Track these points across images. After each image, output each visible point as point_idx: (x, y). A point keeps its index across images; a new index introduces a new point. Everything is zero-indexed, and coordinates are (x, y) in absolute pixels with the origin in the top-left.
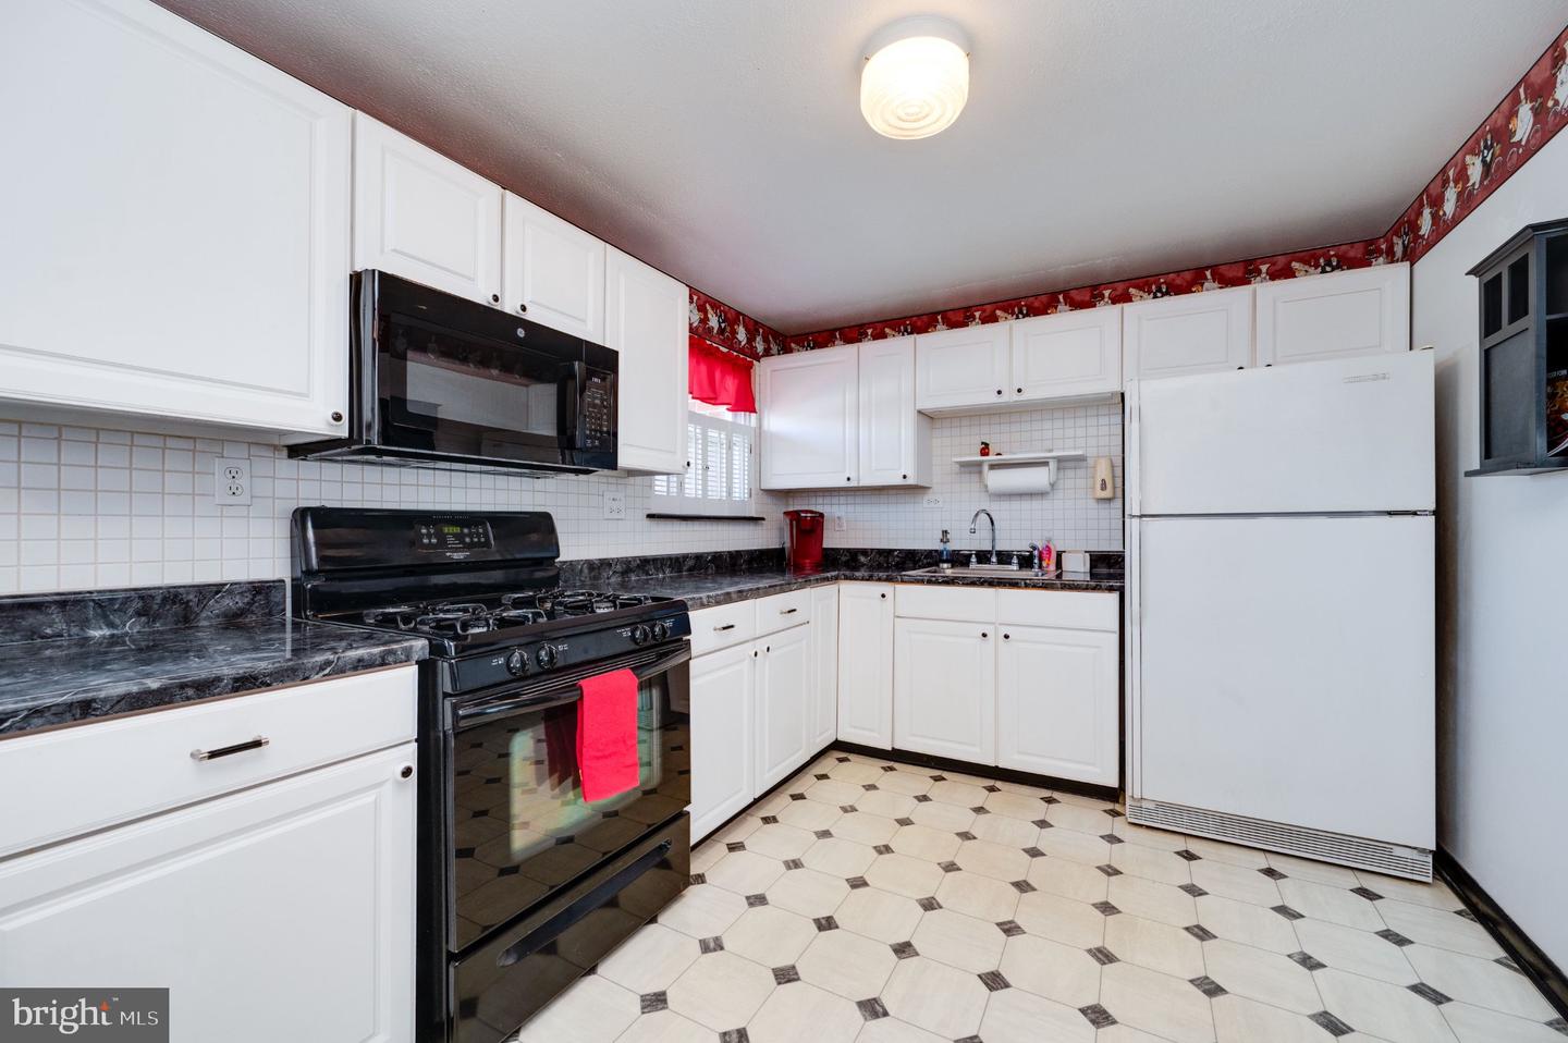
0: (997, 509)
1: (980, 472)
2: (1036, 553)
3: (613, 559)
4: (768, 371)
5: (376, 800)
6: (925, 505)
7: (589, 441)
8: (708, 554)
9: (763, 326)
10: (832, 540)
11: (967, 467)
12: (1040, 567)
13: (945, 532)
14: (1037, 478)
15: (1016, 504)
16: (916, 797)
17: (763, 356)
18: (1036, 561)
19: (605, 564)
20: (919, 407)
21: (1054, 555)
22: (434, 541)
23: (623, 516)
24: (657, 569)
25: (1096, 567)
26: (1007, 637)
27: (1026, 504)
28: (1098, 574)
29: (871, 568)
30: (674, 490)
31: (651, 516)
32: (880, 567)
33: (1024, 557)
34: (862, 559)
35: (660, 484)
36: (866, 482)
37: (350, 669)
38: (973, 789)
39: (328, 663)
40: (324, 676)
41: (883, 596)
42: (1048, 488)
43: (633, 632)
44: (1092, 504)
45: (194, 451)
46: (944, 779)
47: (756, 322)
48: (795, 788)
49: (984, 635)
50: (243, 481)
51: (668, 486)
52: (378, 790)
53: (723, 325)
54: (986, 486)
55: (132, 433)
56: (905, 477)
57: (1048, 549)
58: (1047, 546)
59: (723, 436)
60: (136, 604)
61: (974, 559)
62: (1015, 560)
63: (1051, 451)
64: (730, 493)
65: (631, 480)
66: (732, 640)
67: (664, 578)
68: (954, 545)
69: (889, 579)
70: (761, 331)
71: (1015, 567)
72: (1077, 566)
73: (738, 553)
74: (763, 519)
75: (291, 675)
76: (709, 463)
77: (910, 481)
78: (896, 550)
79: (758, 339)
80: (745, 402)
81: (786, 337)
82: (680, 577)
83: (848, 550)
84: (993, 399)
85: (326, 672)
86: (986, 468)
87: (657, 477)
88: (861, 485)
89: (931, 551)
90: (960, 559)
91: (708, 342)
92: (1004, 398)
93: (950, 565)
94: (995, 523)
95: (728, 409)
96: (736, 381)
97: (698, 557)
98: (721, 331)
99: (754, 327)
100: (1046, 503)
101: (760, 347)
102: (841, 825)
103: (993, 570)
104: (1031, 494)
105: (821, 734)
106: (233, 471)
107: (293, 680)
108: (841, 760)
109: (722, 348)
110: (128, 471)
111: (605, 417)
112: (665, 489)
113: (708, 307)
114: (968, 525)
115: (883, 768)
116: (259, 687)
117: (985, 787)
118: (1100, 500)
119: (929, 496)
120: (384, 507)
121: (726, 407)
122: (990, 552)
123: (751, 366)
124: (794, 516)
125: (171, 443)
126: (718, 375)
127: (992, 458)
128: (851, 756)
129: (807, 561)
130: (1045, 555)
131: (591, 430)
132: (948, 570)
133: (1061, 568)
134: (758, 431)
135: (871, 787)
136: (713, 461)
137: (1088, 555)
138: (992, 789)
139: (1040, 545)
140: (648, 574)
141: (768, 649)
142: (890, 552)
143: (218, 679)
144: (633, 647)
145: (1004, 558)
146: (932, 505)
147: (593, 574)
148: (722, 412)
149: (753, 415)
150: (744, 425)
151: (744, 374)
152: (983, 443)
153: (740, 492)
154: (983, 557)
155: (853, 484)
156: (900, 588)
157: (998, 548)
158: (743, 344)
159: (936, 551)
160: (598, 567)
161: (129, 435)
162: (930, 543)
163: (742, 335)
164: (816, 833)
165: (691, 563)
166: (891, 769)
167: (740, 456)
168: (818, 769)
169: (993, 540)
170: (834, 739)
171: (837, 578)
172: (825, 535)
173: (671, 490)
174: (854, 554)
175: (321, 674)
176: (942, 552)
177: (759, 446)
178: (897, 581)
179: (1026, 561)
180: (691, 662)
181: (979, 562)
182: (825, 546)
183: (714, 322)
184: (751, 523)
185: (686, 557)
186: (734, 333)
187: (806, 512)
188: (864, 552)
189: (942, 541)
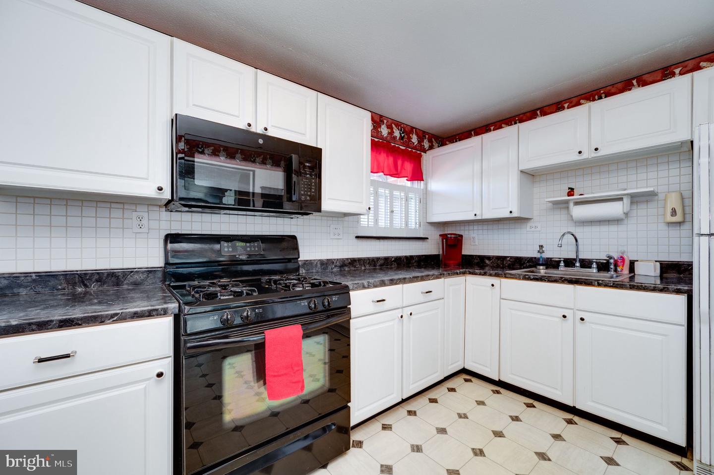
0: (579, 232)
1: (568, 208)
2: (612, 261)
3: (334, 259)
4: (431, 157)
5: (146, 387)
6: (528, 229)
7: (303, 197)
8: (392, 257)
9: (428, 133)
10: (467, 250)
11: (556, 204)
12: (616, 271)
13: (541, 247)
14: (615, 209)
15: (595, 229)
16: (511, 417)
17: (428, 150)
18: (612, 267)
19: (330, 262)
20: (521, 168)
21: (627, 264)
22: (230, 249)
23: (341, 237)
24: (361, 265)
25: (666, 272)
26: (582, 319)
27: (604, 229)
28: (667, 278)
29: (493, 268)
30: (371, 224)
31: (357, 237)
32: (497, 267)
33: (602, 264)
34: (487, 262)
35: (364, 220)
36: (487, 215)
37: (129, 318)
38: (555, 420)
39: (116, 314)
40: (113, 321)
41: (493, 285)
42: (623, 216)
43: (309, 303)
44: (663, 227)
45: (123, 209)
46: (534, 407)
47: (424, 132)
48: (432, 394)
49: (564, 317)
50: (145, 222)
51: (368, 222)
52: (148, 382)
53: (403, 135)
54: (572, 216)
55: (97, 201)
56: (511, 212)
57: (623, 259)
58: (621, 257)
59: (402, 194)
60: (96, 277)
61: (562, 264)
62: (594, 265)
63: (625, 190)
64: (407, 224)
65: (346, 218)
66: (386, 308)
67: (365, 269)
68: (548, 254)
69: (497, 275)
70: (427, 136)
71: (595, 270)
72: (648, 271)
73: (412, 257)
74: (427, 238)
75: (93, 320)
76: (394, 209)
77: (515, 215)
78: (508, 257)
79: (425, 141)
80: (417, 175)
81: (444, 139)
82: (375, 269)
83: (479, 256)
84: (575, 157)
85: (115, 319)
86: (571, 205)
87: (362, 216)
88: (483, 218)
89: (532, 258)
90: (552, 264)
91: (392, 144)
92: (585, 156)
93: (544, 267)
94: (578, 240)
95: (407, 180)
96: (412, 165)
97: (386, 259)
98: (402, 138)
99: (422, 134)
100: (621, 228)
101: (426, 144)
102: (455, 427)
103: (577, 271)
104: (609, 221)
105: (452, 364)
106: (141, 218)
107: (95, 322)
108: (466, 380)
109: (401, 147)
110: (95, 218)
111: (313, 184)
112: (367, 223)
113: (394, 126)
114: (557, 242)
115: (492, 391)
116: (74, 326)
117: (565, 419)
118: (670, 224)
119: (530, 224)
120: (212, 233)
121: (406, 178)
122: (575, 260)
123: (421, 156)
124: (444, 236)
125: (113, 205)
126: (399, 162)
127: (576, 197)
128: (473, 379)
129: (452, 262)
130: (620, 264)
131: (305, 191)
132: (542, 271)
133: (634, 272)
134: (425, 190)
135: (481, 403)
136: (397, 209)
137: (658, 264)
138: (570, 422)
139: (616, 256)
140: (355, 267)
141: (411, 314)
142: (505, 258)
143: (51, 321)
144: (308, 311)
145: (586, 264)
146: (533, 229)
147: (323, 267)
148: (403, 182)
149: (422, 182)
150: (418, 188)
151: (416, 161)
152: (569, 188)
153: (413, 224)
154: (569, 263)
155: (478, 217)
156: (505, 281)
157: (581, 256)
158: (415, 144)
159: (535, 258)
160: (325, 264)
161: (95, 203)
162: (530, 252)
163: (415, 139)
164: (437, 429)
165: (382, 262)
166: (498, 392)
167: (413, 205)
168: (450, 384)
169: (577, 252)
170: (462, 367)
171: (464, 273)
172: (463, 247)
173: (370, 223)
174: (482, 258)
175: (112, 320)
176: (539, 259)
177: (425, 199)
178: (502, 277)
179: (603, 266)
180: (351, 320)
181: (566, 266)
182: (464, 253)
183: (397, 133)
184: (422, 240)
185: (378, 259)
186: (410, 138)
187: (451, 234)
188: (489, 258)
189: (539, 252)
